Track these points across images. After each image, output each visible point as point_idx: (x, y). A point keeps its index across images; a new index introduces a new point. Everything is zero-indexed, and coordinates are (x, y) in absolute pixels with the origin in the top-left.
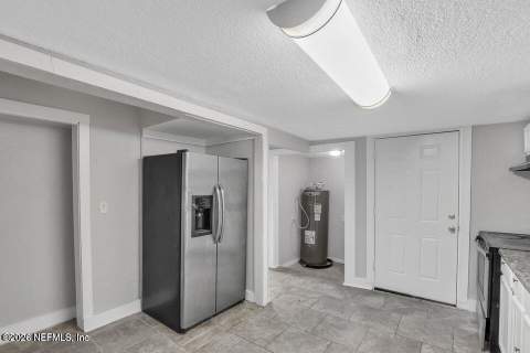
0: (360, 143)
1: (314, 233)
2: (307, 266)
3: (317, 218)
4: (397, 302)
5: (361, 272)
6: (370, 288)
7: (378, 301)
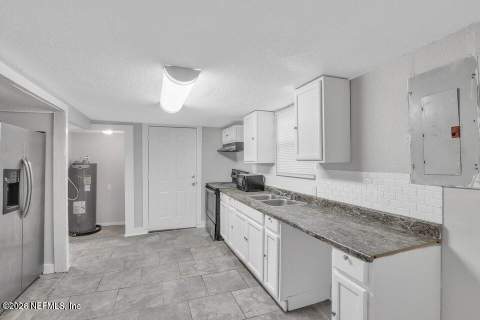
0: (138, 128)
1: (84, 203)
2: (78, 235)
3: (87, 188)
4: (168, 235)
5: (138, 223)
6: (146, 233)
7: (155, 238)
